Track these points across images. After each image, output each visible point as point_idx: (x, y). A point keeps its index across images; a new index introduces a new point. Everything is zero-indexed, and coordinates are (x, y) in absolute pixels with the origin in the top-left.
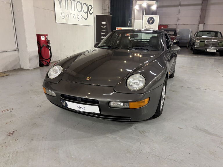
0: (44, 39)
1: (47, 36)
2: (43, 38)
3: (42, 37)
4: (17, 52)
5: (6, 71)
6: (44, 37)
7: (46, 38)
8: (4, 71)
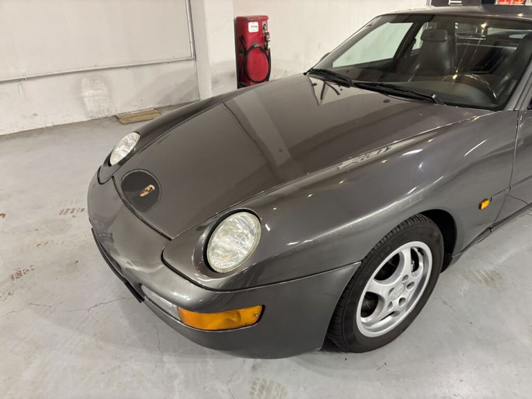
0: (256, 30)
1: (264, 23)
2: (253, 28)
3: (250, 24)
4: (193, 62)
5: (166, 107)
6: (256, 24)
7: (262, 28)
8: (162, 105)
